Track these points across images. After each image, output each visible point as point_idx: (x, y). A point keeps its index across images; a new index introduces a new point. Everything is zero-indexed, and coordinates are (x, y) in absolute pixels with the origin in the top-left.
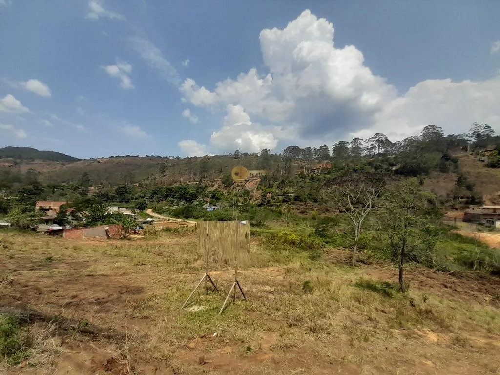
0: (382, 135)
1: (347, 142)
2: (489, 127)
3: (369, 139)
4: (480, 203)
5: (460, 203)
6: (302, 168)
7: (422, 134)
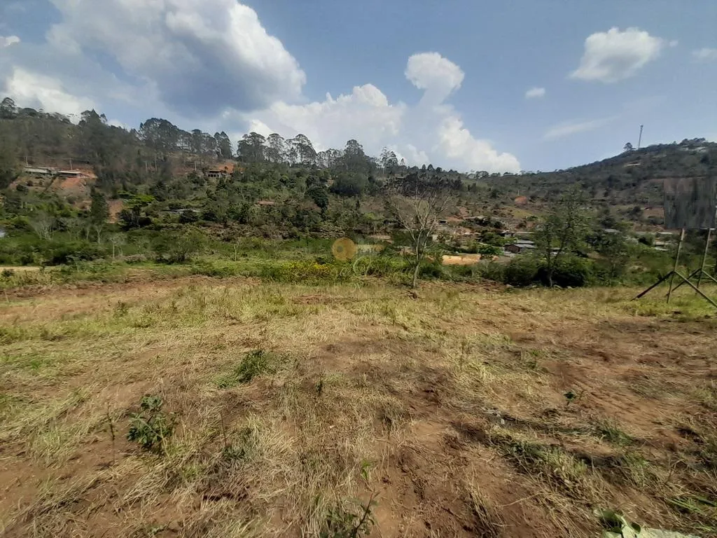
0: (306, 138)
1: (263, 138)
2: (395, 156)
3: (290, 141)
4: (403, 227)
5: (390, 227)
6: (190, 164)
7: (346, 148)
